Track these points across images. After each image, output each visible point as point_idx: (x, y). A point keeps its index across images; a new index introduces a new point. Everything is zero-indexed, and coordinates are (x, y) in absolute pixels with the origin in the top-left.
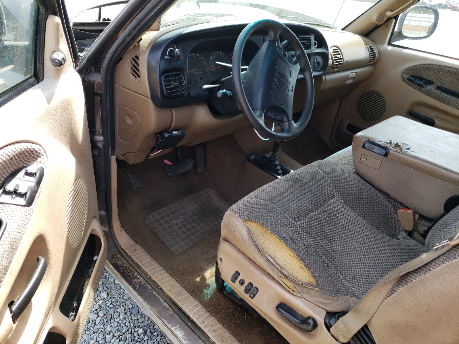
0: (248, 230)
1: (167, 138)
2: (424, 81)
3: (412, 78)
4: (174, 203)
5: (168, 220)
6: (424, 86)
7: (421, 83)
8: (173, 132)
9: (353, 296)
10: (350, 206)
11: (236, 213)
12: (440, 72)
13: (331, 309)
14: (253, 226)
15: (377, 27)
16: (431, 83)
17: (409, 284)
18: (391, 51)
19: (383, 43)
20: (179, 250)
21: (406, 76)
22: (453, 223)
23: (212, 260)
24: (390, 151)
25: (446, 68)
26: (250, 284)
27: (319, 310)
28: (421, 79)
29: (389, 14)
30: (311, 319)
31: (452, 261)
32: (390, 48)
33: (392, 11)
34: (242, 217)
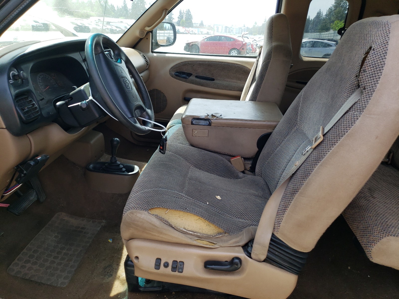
0: (157, 216)
1: (34, 165)
2: (186, 74)
3: (177, 74)
4: (31, 241)
5: (35, 260)
6: (188, 77)
7: (184, 76)
8: (36, 158)
9: (250, 226)
10: (203, 169)
11: (137, 209)
12: (194, 65)
13: (243, 243)
14: (157, 212)
15: (141, 39)
16: (190, 75)
17: (300, 190)
18: (156, 57)
19: (149, 52)
20: (66, 281)
21: (173, 73)
22: (275, 151)
23: (105, 272)
24: (212, 121)
25: (197, 62)
26: (175, 262)
27: (237, 248)
28: (184, 73)
29: (148, 29)
30: (235, 259)
31: (322, 161)
32: (155, 54)
33: (149, 27)
34: (144, 209)
